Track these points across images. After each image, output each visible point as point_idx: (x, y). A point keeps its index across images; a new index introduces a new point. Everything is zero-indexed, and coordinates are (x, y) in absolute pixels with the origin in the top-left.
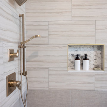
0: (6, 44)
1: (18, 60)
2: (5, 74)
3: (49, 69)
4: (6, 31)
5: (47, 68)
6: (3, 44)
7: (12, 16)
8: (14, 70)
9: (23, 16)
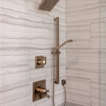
0: (32, 52)
1: (51, 67)
2: (31, 80)
3: (92, 80)
4: (33, 39)
5: (89, 79)
6: (29, 52)
7: (42, 22)
8: (45, 77)
9: (57, 20)
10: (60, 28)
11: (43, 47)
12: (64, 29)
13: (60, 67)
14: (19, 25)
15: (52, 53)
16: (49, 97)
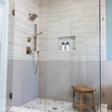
6: (25, 34)
9: (36, 25)
10: (37, 29)
11: (30, 34)
12: (39, 30)
13: (37, 45)
14: (23, 23)
15: (34, 38)
16: (32, 54)
